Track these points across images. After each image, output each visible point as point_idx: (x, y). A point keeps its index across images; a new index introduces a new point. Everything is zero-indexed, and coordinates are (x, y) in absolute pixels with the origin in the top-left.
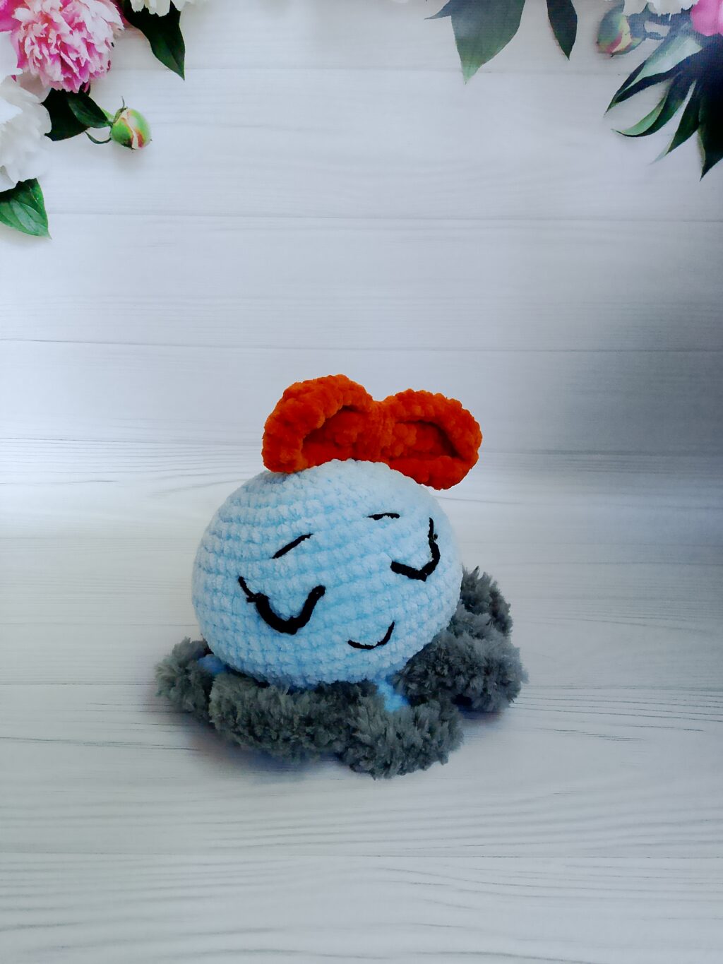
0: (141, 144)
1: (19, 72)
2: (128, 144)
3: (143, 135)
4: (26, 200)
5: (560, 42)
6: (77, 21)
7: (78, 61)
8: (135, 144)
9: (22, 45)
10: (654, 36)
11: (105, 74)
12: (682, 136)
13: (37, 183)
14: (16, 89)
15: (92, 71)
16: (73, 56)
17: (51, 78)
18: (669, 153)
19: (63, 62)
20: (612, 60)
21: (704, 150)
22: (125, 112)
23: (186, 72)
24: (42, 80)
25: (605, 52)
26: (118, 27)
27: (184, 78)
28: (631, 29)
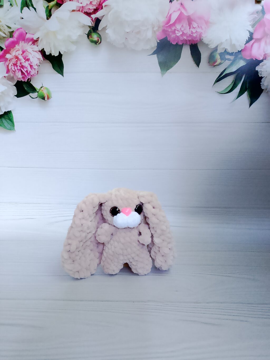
0: (48, 98)
1: (7, 75)
2: (43, 98)
3: (49, 96)
4: (7, 118)
5: (195, 62)
6: (27, 58)
7: (27, 71)
8: (46, 99)
9: (8, 66)
10: (229, 60)
11: (36, 75)
12: (241, 93)
13: (11, 112)
14: (5, 81)
15: (32, 74)
16: (25, 70)
17: (18, 77)
18: (237, 99)
19: (22, 72)
20: (214, 68)
21: (249, 98)
22: (42, 88)
23: (64, 74)
24: (14, 77)
25: (211, 65)
26: (41, 60)
27: (63, 76)
28: (220, 57)
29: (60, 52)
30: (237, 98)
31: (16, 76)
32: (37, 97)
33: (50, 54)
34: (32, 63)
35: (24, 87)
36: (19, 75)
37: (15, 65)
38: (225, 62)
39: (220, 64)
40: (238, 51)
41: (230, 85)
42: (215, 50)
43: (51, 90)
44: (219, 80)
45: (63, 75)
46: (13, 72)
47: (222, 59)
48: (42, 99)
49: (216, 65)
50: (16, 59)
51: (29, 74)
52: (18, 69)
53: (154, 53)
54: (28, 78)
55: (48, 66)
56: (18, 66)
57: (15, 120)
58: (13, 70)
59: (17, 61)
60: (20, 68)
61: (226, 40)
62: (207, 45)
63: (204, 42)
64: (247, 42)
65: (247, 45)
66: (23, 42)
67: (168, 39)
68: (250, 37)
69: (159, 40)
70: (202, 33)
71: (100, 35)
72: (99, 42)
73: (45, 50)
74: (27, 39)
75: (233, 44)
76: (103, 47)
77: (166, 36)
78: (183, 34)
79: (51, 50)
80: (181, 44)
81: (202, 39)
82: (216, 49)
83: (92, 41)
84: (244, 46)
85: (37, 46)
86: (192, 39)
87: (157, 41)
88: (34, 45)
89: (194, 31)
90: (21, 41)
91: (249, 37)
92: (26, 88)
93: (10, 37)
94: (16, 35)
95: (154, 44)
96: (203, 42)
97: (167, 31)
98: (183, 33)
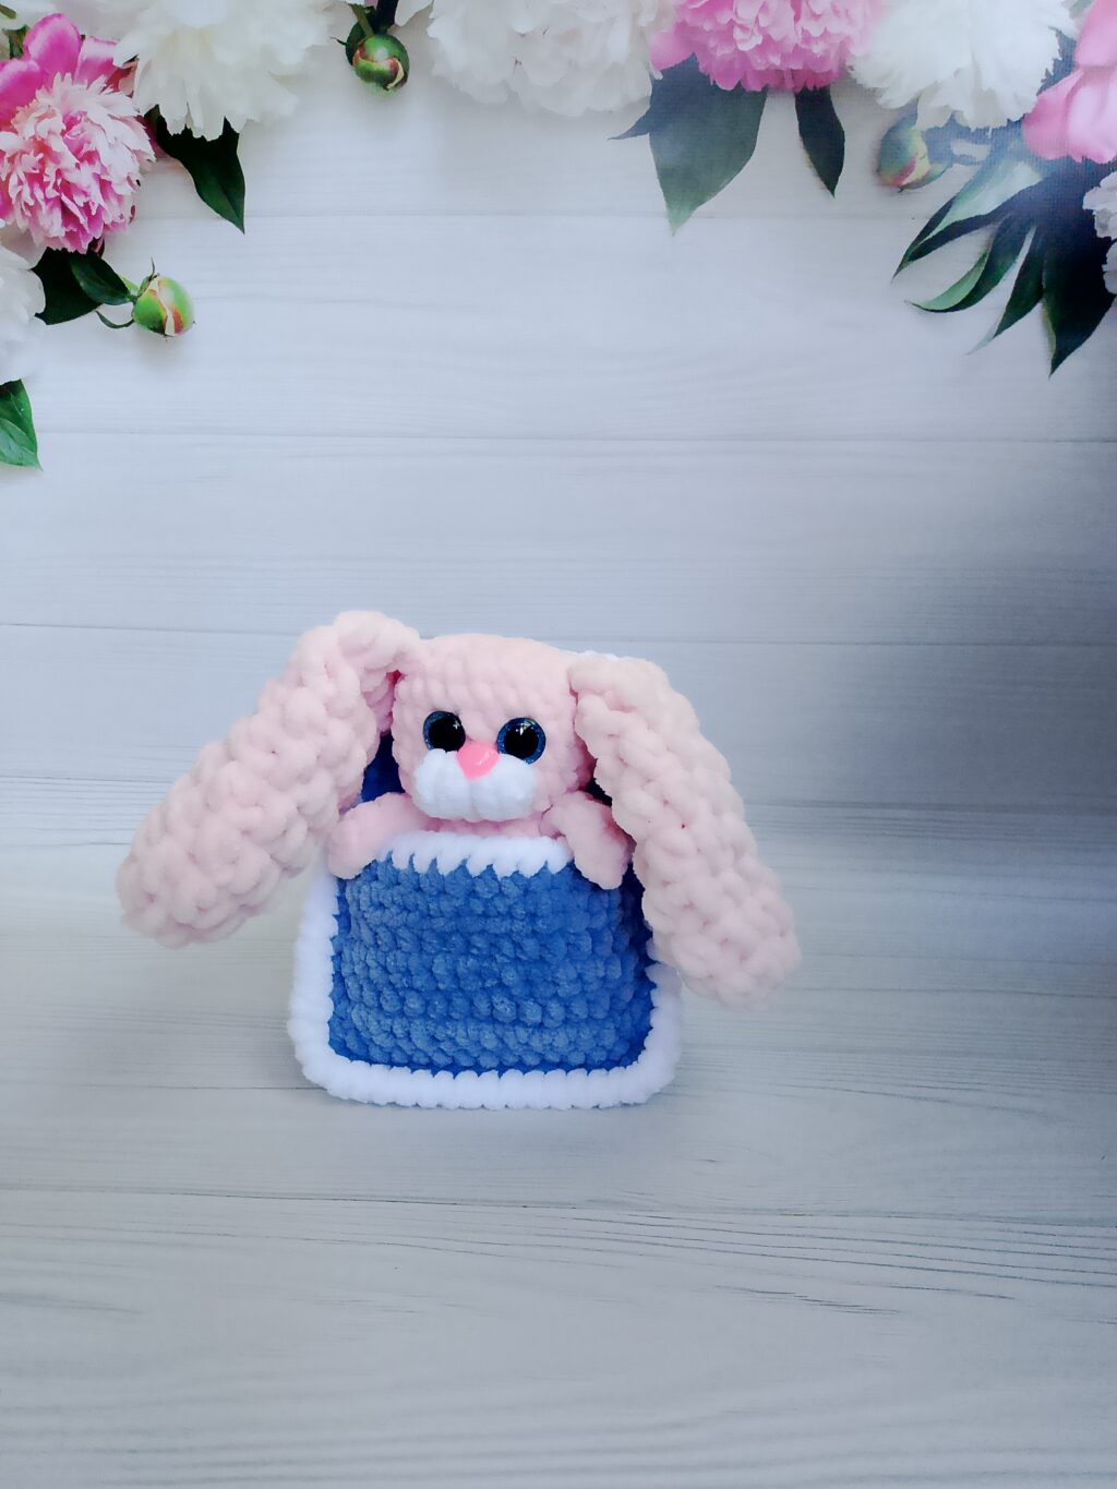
0: (179, 328)
2: (159, 328)
3: (181, 315)
4: (6, 413)
5: (818, 171)
6: (86, 148)
7: (86, 208)
8: (170, 328)
9: (5, 185)
10: (965, 160)
11: (127, 226)
12: (1017, 309)
13: (23, 387)
15: (107, 220)
16: (80, 200)
17: (47, 232)
18: (999, 336)
19: (65, 210)
20: (901, 197)
21: (1053, 334)
22: (154, 283)
23: (246, 221)
24: (33, 235)
25: (888, 185)
26: (148, 158)
27: (244, 232)
28: (929, 150)
29: (227, 124)
30: (999, 332)
31: (42, 229)
32: (132, 321)
33: (187, 132)
34: (108, 174)
35: (77, 277)
36: (52, 223)
37: (36, 179)
38: (949, 170)
39: (926, 180)
40: (1009, 120)
41: (969, 274)
42: (904, 119)
43: (192, 291)
44: (919, 250)
45: (241, 226)
46: (28, 213)
47: (934, 156)
48: (155, 330)
49: (908, 186)
50: (41, 156)
51: (93, 220)
52: (47, 200)
53: (638, 130)
54: (90, 241)
55: (177, 185)
56: (48, 183)
57: (38, 419)
58: (26, 204)
59: (42, 162)
60: (58, 194)
61: (957, 72)
62: (871, 95)
63: (859, 82)
64: (1050, 81)
65: (1049, 94)
66: (68, 75)
67: (700, 67)
68: (1060, 59)
69: (663, 72)
70: (848, 38)
71: (402, 49)
72: (396, 81)
73: (162, 114)
74: (87, 63)
75: (985, 88)
76: (415, 98)
77: (690, 54)
78: (768, 44)
79: (189, 115)
80: (760, 90)
81: (852, 68)
82: (910, 112)
83: (368, 76)
84: (1034, 99)
85: (131, 96)
86: (805, 65)
87: (651, 76)
88: (116, 89)
89: (815, 30)
90: (58, 76)
91: (1056, 60)
92: (82, 284)
93: (12, 56)
94: (36, 46)
95: (638, 90)
96: (855, 81)
97: (695, 30)
98: (768, 40)
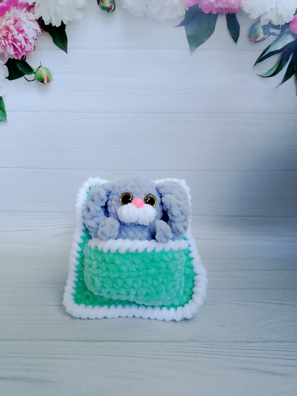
0: (48, 81)
2: (42, 81)
3: (49, 78)
5: (232, 37)
6: (20, 29)
7: (21, 46)
8: (45, 81)
10: (273, 34)
11: (33, 52)
12: (287, 77)
13: (2, 98)
15: (27, 50)
16: (19, 44)
18: (282, 84)
23: (68, 50)
24: (5, 54)
25: (252, 41)
26: (38, 32)
27: (67, 53)
28: (263, 31)
29: (62, 22)
31: (7, 52)
32: (34, 79)
33: (50, 24)
34: (27, 36)
35: (18, 66)
36: (10, 51)
37: (6, 38)
38: (269, 37)
39: (263, 39)
40: (286, 23)
41: (274, 67)
42: (257, 22)
43: (52, 71)
44: (261, 59)
45: (66, 51)
46: (3, 48)
47: (265, 33)
49: (257, 41)
50: (7, 31)
51: (23, 50)
52: (9, 44)
53: (182, 24)
54: (22, 56)
55: (48, 40)
56: (10, 39)
57: (7, 108)
58: (3, 45)
59: (7, 33)
60: (12, 42)
61: (272, 9)
62: (248, 15)
63: (244, 11)
66: (15, 7)
67: (199, 7)
69: (188, 8)
71: (113, 1)
72: (112, 10)
73: (43, 19)
74: (21, 4)
75: (279, 14)
76: (117, 14)
77: (197, 3)
79: (51, 20)
80: (216, 13)
81: (242, 8)
82: (258, 20)
83: (104, 8)
84: (293, 17)
85: (34, 14)
86: (229, 6)
87: (185, 8)
88: (29, 11)
90: (12, 8)
92: (20, 69)
95: (181, 13)
